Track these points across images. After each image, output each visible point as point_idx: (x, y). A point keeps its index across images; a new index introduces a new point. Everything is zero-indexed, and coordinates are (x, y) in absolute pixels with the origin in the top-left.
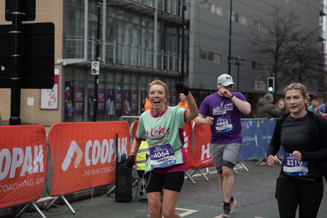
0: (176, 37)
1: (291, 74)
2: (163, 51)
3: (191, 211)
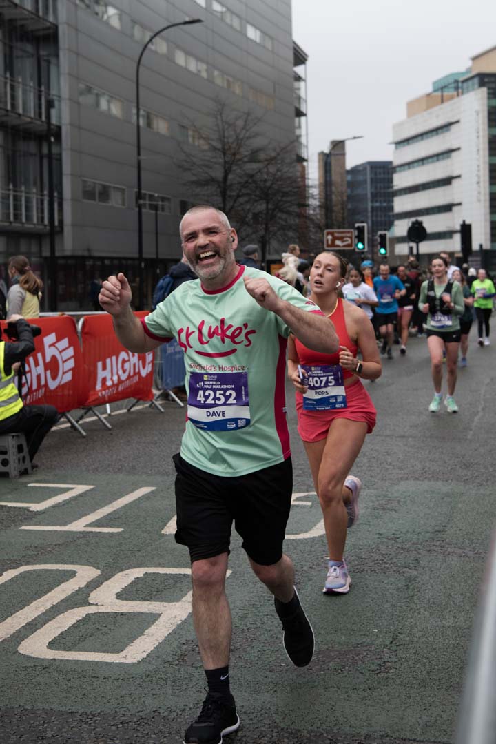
0: (37, 159)
1: (252, 221)
2: (11, 187)
3: (80, 489)
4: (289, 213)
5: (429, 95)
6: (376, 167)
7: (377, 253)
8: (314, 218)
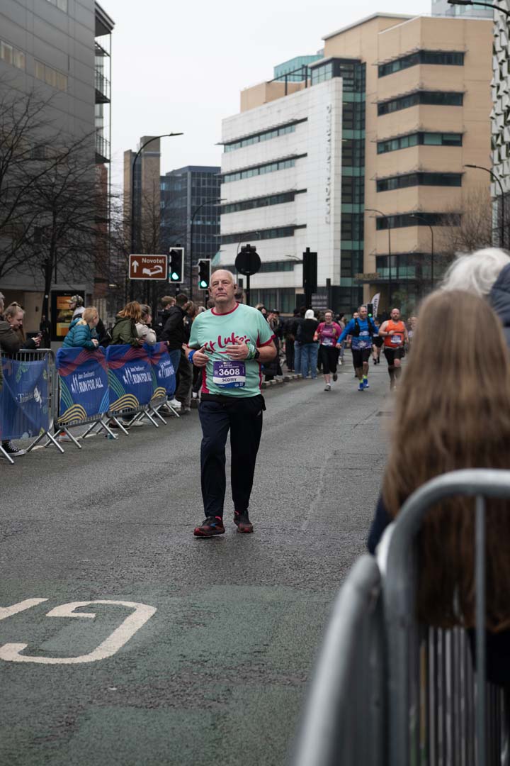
4: (83, 229)
5: (269, 82)
6: (199, 175)
7: (197, 286)
8: (117, 237)
